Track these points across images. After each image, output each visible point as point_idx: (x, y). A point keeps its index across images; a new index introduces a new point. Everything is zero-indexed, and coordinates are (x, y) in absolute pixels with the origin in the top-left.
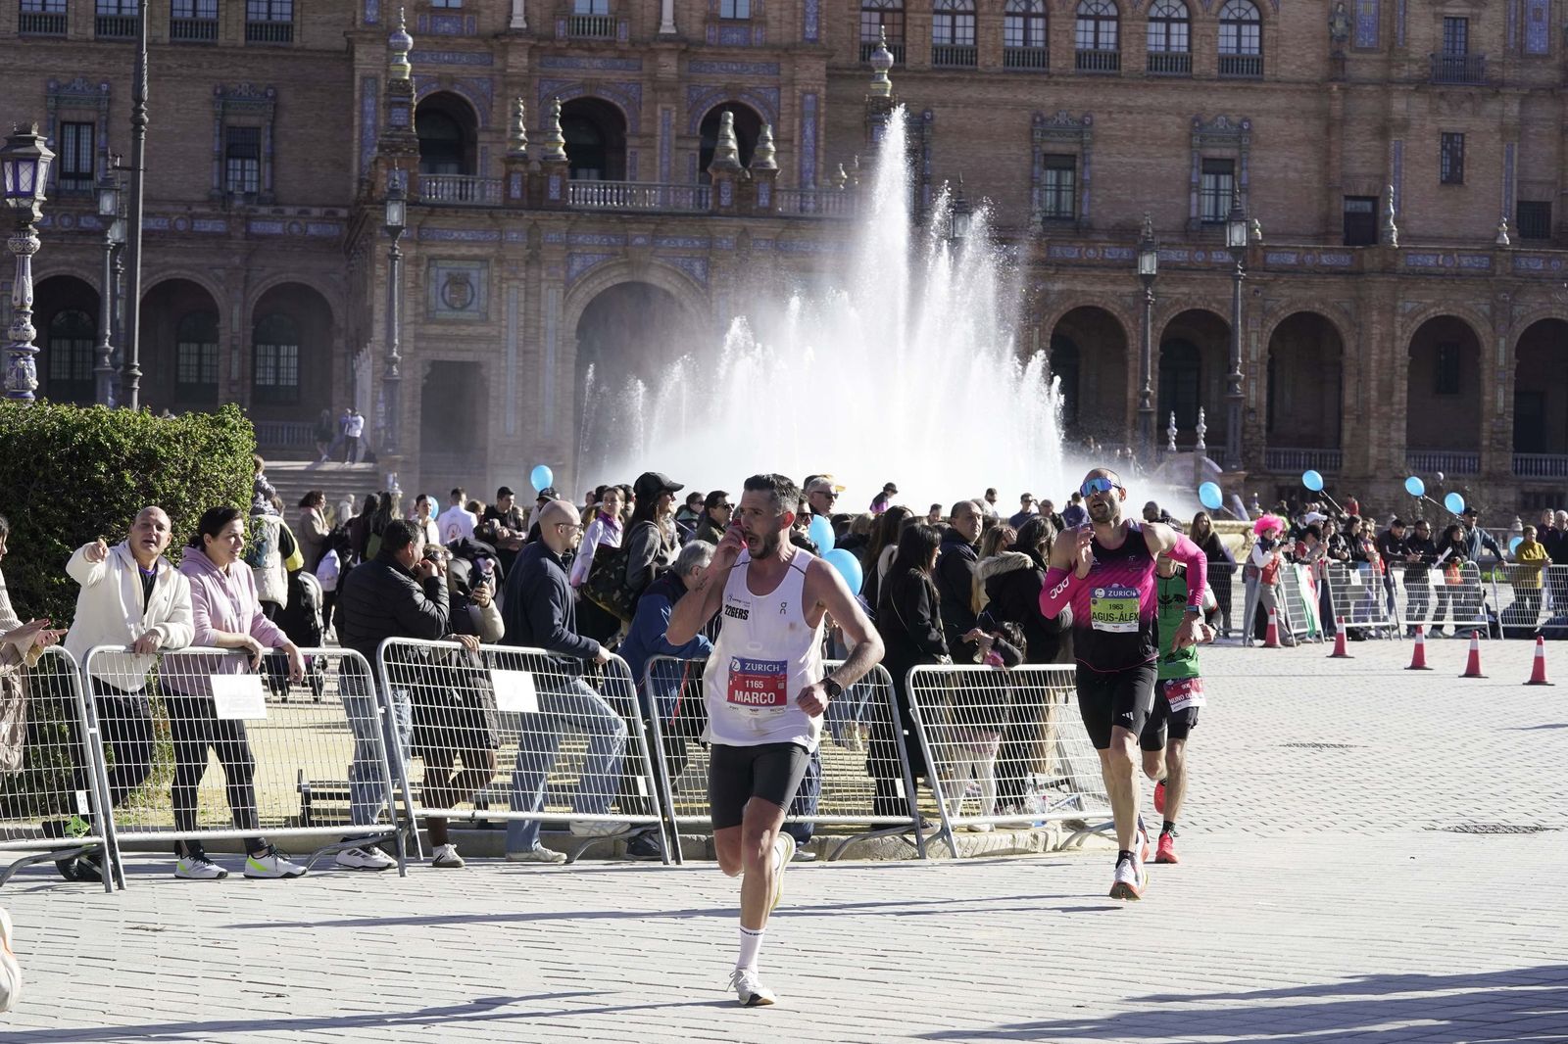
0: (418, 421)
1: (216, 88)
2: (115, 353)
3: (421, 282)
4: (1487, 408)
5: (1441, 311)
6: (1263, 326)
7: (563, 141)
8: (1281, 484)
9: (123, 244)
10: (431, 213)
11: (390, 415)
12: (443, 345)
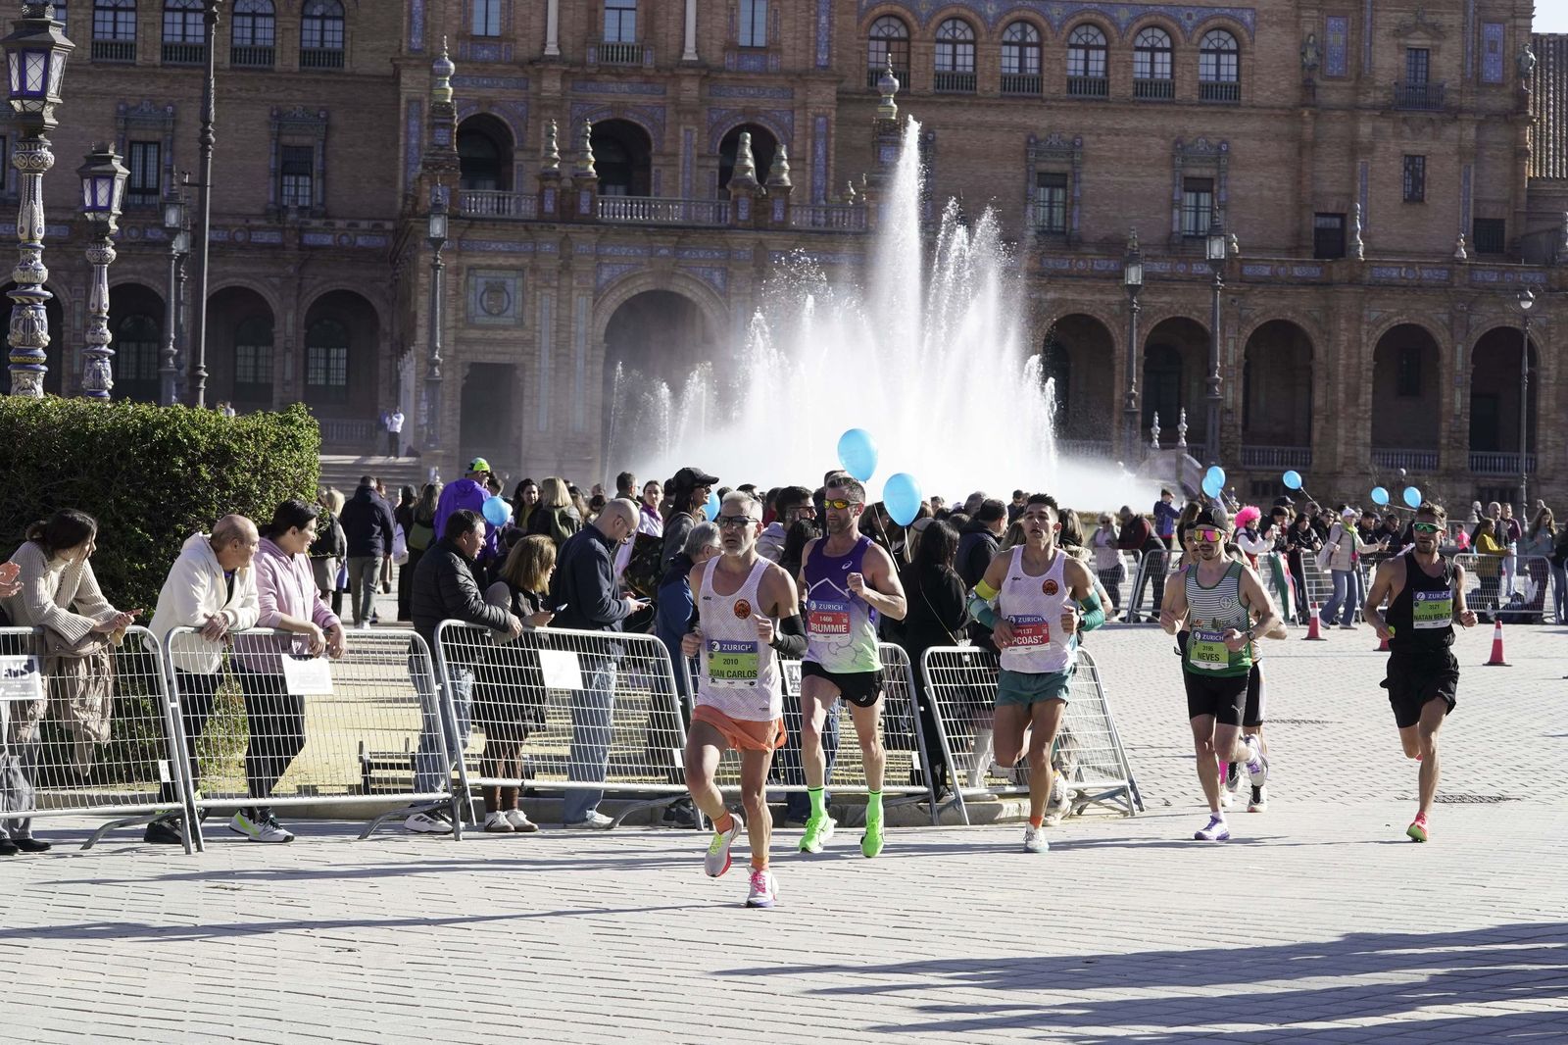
0: (458, 418)
1: (272, 110)
2: (179, 354)
3: (461, 290)
4: (1444, 409)
5: (1404, 320)
6: (1240, 333)
7: (593, 159)
8: (1255, 479)
9: (187, 254)
10: (471, 226)
11: (432, 415)
12: (481, 348)
